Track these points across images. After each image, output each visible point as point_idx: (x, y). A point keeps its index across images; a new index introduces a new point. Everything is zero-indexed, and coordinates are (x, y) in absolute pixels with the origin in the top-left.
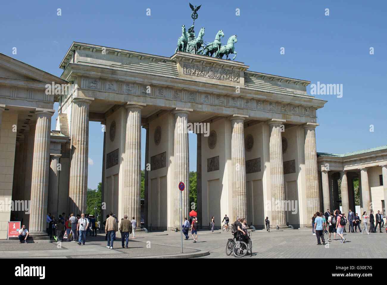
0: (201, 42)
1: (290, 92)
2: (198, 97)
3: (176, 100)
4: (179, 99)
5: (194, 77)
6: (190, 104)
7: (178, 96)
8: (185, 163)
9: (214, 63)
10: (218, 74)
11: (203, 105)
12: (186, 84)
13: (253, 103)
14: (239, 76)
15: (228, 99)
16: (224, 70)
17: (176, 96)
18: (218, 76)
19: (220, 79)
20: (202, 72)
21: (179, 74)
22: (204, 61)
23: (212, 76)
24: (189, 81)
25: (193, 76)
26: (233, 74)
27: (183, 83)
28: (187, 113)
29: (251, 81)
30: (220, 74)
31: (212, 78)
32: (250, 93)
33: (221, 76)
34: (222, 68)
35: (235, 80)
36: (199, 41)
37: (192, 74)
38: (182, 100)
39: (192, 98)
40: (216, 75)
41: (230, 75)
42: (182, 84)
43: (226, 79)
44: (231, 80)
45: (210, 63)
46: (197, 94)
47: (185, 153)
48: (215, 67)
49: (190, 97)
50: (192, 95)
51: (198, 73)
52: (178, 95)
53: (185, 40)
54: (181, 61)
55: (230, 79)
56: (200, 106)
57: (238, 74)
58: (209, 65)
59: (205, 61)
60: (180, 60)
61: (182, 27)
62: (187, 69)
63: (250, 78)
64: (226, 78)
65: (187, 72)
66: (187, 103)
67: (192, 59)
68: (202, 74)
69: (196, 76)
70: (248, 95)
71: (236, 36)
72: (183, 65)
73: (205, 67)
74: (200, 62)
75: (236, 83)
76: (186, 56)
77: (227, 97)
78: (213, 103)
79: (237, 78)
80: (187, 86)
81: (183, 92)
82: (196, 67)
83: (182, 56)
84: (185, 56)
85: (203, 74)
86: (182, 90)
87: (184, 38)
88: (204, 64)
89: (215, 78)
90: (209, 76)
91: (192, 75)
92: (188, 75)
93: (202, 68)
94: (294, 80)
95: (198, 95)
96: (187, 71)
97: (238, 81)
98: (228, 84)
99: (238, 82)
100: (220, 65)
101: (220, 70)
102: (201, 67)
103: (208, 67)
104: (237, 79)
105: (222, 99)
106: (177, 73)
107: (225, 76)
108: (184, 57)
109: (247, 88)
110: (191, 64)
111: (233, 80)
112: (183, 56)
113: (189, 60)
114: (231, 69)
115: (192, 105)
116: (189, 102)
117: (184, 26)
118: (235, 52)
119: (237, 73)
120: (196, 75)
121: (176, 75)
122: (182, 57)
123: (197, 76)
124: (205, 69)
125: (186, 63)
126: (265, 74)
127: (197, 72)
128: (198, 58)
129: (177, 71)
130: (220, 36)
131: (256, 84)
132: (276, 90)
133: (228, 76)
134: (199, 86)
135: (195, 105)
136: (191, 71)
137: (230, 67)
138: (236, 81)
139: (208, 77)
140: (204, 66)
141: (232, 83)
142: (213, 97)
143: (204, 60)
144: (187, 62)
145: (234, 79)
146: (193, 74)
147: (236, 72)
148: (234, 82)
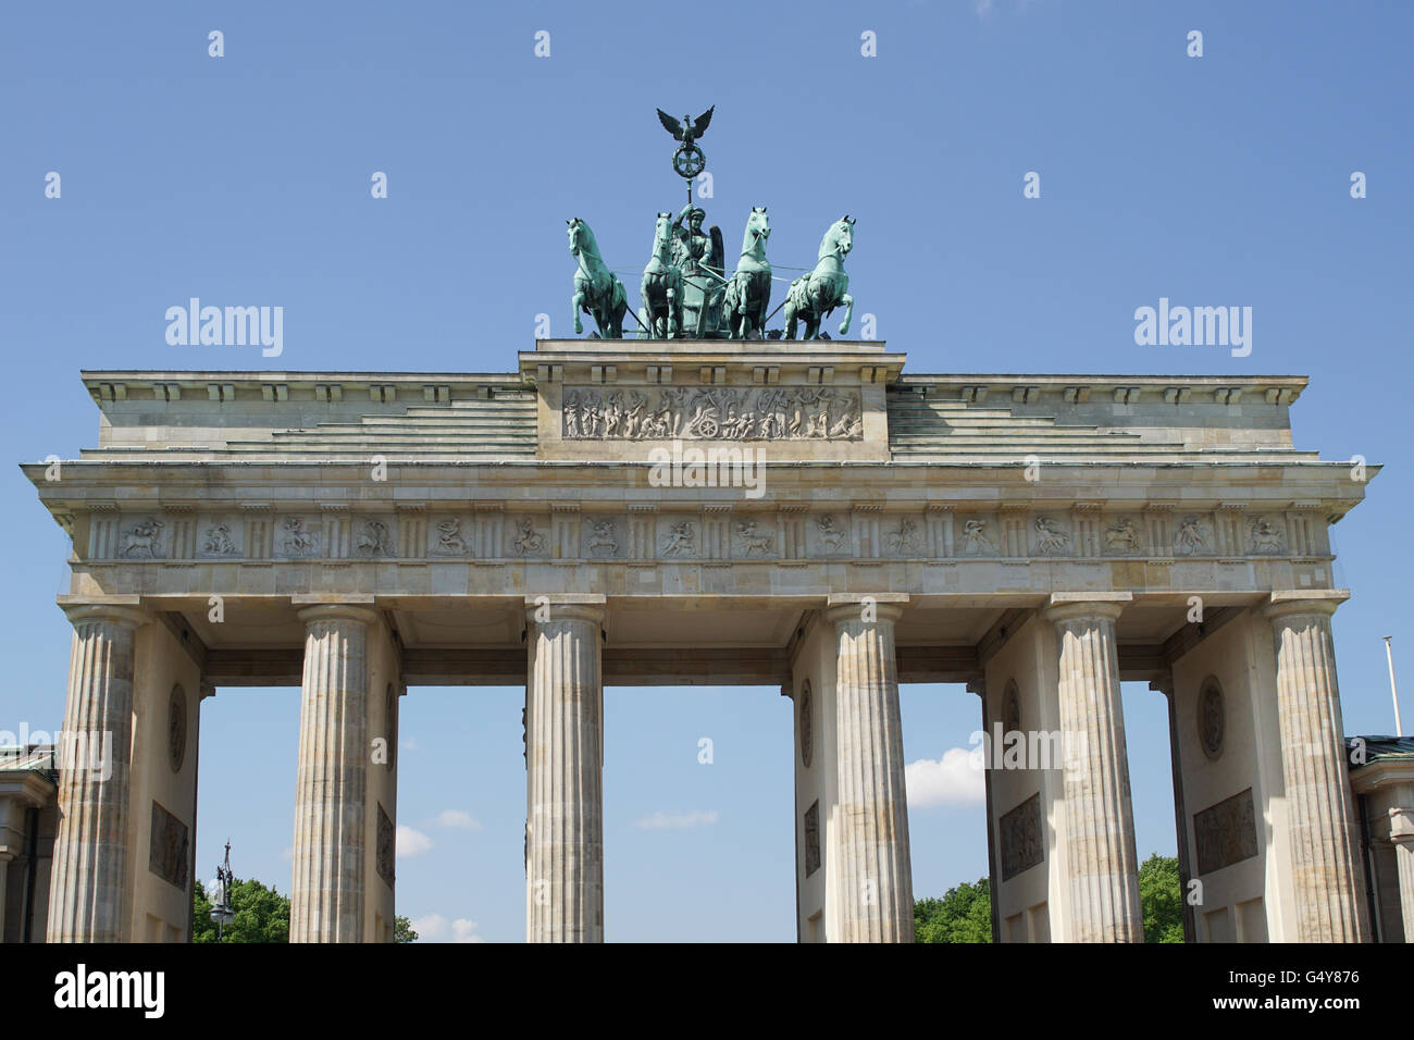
0: (662, 279)
1: (1163, 450)
2: (636, 535)
3: (522, 561)
4: (540, 557)
5: (615, 446)
6: (593, 574)
7: (532, 544)
8: (570, 849)
9: (713, 367)
10: (744, 416)
11: (665, 570)
12: (558, 482)
13: (939, 531)
14: (856, 408)
15: (796, 525)
16: (778, 393)
17: (526, 543)
18: (741, 426)
19: (752, 436)
20: (658, 415)
21: (543, 443)
22: (660, 367)
23: (708, 428)
24: (570, 471)
25: (613, 439)
26: (823, 406)
27: (543, 479)
28: (578, 617)
29: (932, 425)
30: (751, 415)
31: (709, 436)
32: (906, 484)
33: (757, 424)
34: (766, 382)
35: (836, 428)
36: (654, 277)
37: (605, 435)
38: (552, 558)
39: (602, 541)
40: (732, 420)
41: (809, 409)
42: (540, 485)
43: (788, 432)
44: (815, 435)
45: (696, 371)
46: (632, 522)
47: (570, 803)
48: (728, 385)
49: (594, 541)
50: (606, 527)
51: (640, 425)
52: (536, 540)
53: (590, 281)
54: (550, 381)
55: (811, 428)
56: (648, 576)
57: (850, 402)
58: (694, 382)
59: (667, 364)
60: (546, 378)
61: (569, 231)
62: (578, 415)
63: (932, 406)
64: (787, 425)
65: (580, 430)
66: (577, 569)
67: (597, 364)
68: (659, 426)
69: (624, 439)
70: (892, 494)
71: (845, 220)
72: (559, 400)
73: (675, 390)
74: (642, 371)
75: (841, 446)
76: (568, 358)
77: (790, 517)
78: (717, 555)
79: (845, 417)
80: (565, 492)
81: (556, 520)
82: (628, 398)
83: (545, 358)
84: (560, 358)
85: (664, 423)
86: (549, 514)
87: (584, 277)
88: (666, 379)
89: (725, 433)
90: (695, 431)
91: (608, 439)
92: (589, 439)
93: (658, 399)
94: (1205, 381)
95: (637, 525)
96: (579, 423)
97: (853, 431)
98: (794, 453)
99: (851, 439)
100: (751, 372)
101: (756, 393)
102: (653, 394)
103: (693, 392)
104: (849, 424)
105: (764, 529)
106: (534, 440)
107: (781, 418)
108: (559, 363)
109: (898, 460)
110: (602, 391)
111: (824, 432)
112: (551, 358)
113: (586, 370)
114: (813, 381)
115: (605, 577)
116: (591, 564)
117: (576, 220)
118: (846, 298)
119: (851, 394)
120: (627, 435)
121: (527, 449)
122: (550, 366)
123: (632, 440)
124: (676, 401)
125: (580, 389)
126: (1025, 376)
127: (629, 424)
128: (628, 358)
129: (534, 432)
130: (756, 234)
131: (957, 432)
132: (1075, 450)
133: (797, 414)
134: (626, 486)
135: (619, 576)
136: (601, 420)
137: (805, 371)
138: (842, 432)
139: (693, 437)
140: (670, 389)
141: (819, 445)
142: (716, 527)
143: (661, 359)
144: (582, 380)
145: (828, 429)
146: (612, 431)
147: (842, 392)
148: (829, 440)
